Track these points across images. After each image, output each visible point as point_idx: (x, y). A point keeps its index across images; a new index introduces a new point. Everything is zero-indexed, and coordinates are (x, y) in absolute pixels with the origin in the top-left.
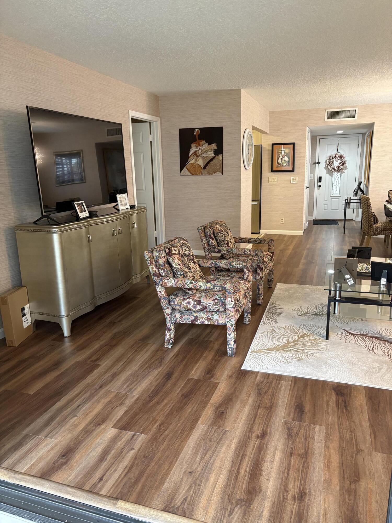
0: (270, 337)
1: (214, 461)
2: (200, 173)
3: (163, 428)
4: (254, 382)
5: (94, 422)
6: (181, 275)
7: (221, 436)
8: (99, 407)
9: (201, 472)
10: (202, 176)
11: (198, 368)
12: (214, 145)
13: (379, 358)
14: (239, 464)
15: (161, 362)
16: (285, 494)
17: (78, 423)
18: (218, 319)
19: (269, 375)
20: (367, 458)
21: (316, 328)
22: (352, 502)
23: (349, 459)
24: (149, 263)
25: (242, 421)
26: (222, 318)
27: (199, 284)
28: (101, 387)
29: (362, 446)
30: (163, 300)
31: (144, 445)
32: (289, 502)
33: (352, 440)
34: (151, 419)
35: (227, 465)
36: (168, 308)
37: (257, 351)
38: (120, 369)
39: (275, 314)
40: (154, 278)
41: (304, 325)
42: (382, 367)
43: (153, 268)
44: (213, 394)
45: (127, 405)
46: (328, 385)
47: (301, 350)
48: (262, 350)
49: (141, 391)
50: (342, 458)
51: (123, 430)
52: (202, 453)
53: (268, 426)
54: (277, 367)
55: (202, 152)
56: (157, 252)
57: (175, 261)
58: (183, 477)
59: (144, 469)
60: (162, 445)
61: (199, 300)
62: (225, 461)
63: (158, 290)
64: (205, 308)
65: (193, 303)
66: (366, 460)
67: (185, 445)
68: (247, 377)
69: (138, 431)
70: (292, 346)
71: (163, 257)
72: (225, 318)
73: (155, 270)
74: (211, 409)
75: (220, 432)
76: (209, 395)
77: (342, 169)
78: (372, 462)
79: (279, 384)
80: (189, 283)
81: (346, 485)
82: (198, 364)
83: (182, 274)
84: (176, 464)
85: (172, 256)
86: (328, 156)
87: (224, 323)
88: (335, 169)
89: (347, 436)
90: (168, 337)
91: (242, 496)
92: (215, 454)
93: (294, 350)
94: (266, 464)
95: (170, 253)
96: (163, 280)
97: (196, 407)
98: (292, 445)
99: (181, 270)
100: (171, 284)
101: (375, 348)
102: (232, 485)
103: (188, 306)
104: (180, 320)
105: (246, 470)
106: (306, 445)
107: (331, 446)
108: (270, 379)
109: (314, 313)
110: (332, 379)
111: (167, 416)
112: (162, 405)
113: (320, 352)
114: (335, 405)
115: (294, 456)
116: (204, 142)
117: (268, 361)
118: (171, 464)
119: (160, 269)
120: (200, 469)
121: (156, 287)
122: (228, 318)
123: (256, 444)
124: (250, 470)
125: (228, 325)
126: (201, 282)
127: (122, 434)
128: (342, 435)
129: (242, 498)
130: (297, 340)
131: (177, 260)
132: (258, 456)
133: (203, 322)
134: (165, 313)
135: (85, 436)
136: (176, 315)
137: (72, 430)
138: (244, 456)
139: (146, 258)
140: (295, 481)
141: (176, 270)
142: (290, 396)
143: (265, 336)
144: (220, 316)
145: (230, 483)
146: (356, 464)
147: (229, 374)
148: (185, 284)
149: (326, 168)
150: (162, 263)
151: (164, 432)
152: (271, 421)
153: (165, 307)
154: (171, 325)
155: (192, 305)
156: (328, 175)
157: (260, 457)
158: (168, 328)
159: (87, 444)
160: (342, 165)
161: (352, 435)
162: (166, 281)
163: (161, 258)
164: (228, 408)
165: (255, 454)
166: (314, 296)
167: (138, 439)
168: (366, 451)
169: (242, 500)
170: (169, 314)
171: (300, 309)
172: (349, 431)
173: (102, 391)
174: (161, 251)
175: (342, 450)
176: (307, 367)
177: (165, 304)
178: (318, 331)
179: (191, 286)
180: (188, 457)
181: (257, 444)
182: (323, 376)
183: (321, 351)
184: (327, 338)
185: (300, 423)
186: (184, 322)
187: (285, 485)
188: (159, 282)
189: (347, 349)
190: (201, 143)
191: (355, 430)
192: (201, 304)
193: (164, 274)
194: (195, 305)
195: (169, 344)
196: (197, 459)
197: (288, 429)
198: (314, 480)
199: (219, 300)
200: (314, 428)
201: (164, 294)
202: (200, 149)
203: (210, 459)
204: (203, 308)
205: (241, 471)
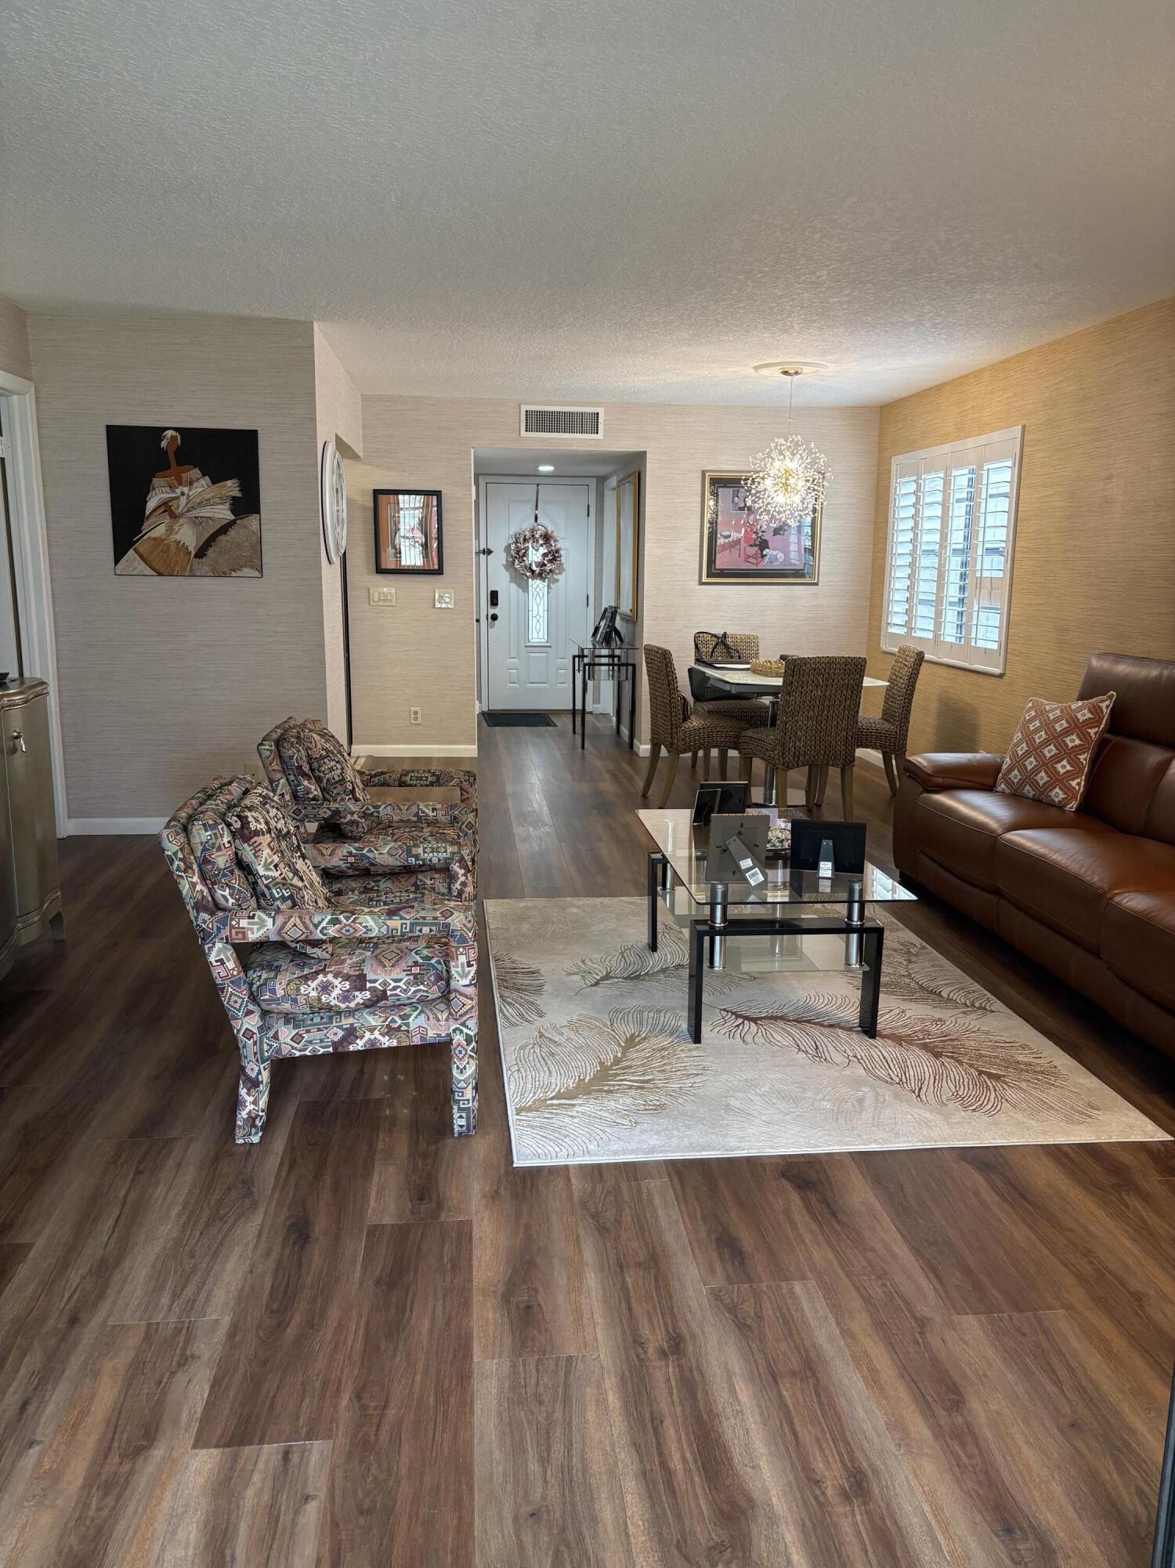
0: (546, 1058)
1: (583, 1460)
2: (185, 569)
3: (373, 1404)
4: (570, 1197)
5: (116, 1444)
6: (284, 899)
7: (562, 1380)
8: (106, 1394)
9: (564, 1505)
10: (193, 580)
11: (381, 1190)
12: (229, 483)
13: (843, 1073)
14: (654, 1445)
15: (250, 1193)
16: (818, 1492)
17: (55, 1467)
18: (425, 1027)
19: (599, 1167)
20: (949, 1335)
21: (651, 1014)
22: (978, 1459)
23: (912, 1350)
24: (178, 869)
25: (599, 1320)
26: (439, 1020)
27: (361, 924)
28: (74, 1321)
29: (923, 1310)
30: (230, 990)
31: (339, 1474)
32: (837, 1510)
33: (892, 1298)
34: (318, 1384)
35: (627, 1461)
36: (249, 1013)
37: (530, 1106)
38: (113, 1241)
39: (526, 990)
40: (197, 918)
41: (617, 1011)
42: (860, 1094)
43: (193, 885)
44: (470, 1259)
45: (205, 1357)
46: (762, 1165)
47: (647, 1081)
48: (546, 1100)
49: (232, 1303)
50: (896, 1353)
51: (239, 1445)
52: (535, 1444)
53: (673, 1316)
54: (612, 1143)
55: (189, 505)
56: (206, 831)
57: (264, 856)
58: (518, 1536)
59: (383, 1548)
60: (399, 1455)
61: (357, 973)
62: (613, 1450)
63: (212, 958)
64: (384, 996)
65: (339, 986)
66: (950, 1342)
67: (472, 1435)
68: (541, 1188)
69: (294, 1435)
70: (619, 1075)
71: (227, 845)
72: (447, 1020)
73: (202, 891)
74: (489, 1305)
75: (553, 1367)
76: (461, 1263)
77: (550, 570)
78: (966, 1343)
79: (640, 1191)
80: (328, 923)
81: (942, 1422)
82: (376, 1177)
83: (286, 895)
84: (476, 1503)
85: (252, 841)
86: (512, 532)
87: (443, 1035)
88: (533, 572)
89: (877, 1290)
90: (250, 1107)
91: (713, 1535)
92: (576, 1438)
93: (631, 1087)
94: (725, 1423)
95: (245, 830)
96: (234, 923)
97: (439, 1309)
98: (762, 1351)
99: (284, 885)
100: (262, 932)
101: (820, 1048)
102: (668, 1512)
103: (323, 999)
104: (293, 1048)
105: (684, 1459)
106: (795, 1341)
107: (855, 1327)
108: (610, 1182)
109: (625, 975)
110: (768, 1150)
111: (363, 1360)
112: (330, 1331)
113: (697, 1079)
114: (807, 1218)
115: (786, 1381)
116: (196, 472)
117: (577, 1129)
118: (462, 1507)
119: (216, 887)
120: (554, 1493)
121: (206, 947)
122: (456, 1020)
123: (671, 1374)
124: (692, 1452)
125: (458, 1038)
126: (367, 917)
127: (243, 1460)
128: (863, 1291)
129: (717, 1539)
130: (622, 1058)
131: (267, 851)
132: (695, 1407)
133: (373, 1042)
134: (238, 1031)
135: (110, 1501)
136: (277, 1032)
137: (44, 1495)
138: (657, 1422)
139: (169, 853)
140: (822, 1450)
141: (267, 886)
142: (686, 1217)
143: (531, 1059)
144: (431, 1016)
145: (663, 1509)
146: (935, 1361)
147: (487, 1189)
148: (311, 927)
149: (510, 566)
150: (222, 867)
151: (382, 1416)
152: (674, 1301)
153: (239, 1010)
154: (262, 1066)
155: (336, 992)
156: (514, 586)
157: (702, 1408)
158: (248, 1078)
159: (133, 1527)
160: (550, 561)
161: (885, 1285)
162: (244, 923)
163: (219, 849)
164: (536, 1290)
165: (681, 1404)
166: (601, 926)
167: (308, 1461)
168: (938, 1318)
169: (719, 1547)
170: (253, 1033)
171: (583, 966)
172: (873, 1277)
173: (89, 1333)
174: (220, 827)
175: (884, 1331)
176: (689, 1127)
177: (240, 1001)
178: (661, 1022)
179: (332, 931)
180: (500, 1469)
181: (674, 1372)
182: (742, 1145)
183: (700, 1077)
184: (697, 1038)
185: (751, 1287)
186: (307, 1053)
187: (803, 1468)
188: (219, 929)
189: (758, 1061)
190: (185, 476)
191: (886, 1274)
192: (368, 985)
193: (231, 901)
194: (348, 991)
195: (253, 1130)
196: (531, 1466)
197: (730, 1311)
198: (864, 1431)
199: (426, 967)
200: (791, 1291)
201: (233, 969)
202: (183, 494)
203: (570, 1457)
204: (375, 999)
205: (672, 1466)
